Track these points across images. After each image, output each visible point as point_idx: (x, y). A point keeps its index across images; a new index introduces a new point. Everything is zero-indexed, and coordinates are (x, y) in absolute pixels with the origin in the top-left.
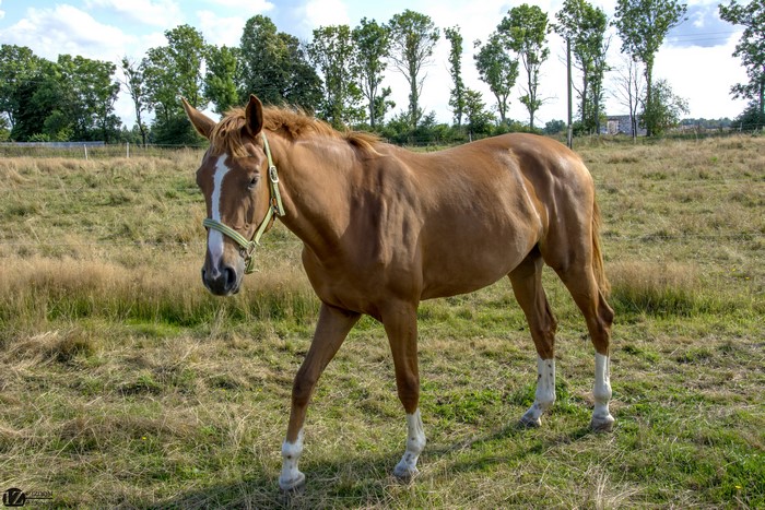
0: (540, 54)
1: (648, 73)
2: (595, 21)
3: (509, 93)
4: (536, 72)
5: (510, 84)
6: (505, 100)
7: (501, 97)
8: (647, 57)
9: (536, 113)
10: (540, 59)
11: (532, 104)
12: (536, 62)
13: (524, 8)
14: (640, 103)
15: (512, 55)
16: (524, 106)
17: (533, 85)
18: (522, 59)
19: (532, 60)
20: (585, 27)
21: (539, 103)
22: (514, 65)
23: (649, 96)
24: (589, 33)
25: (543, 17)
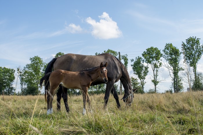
0: (159, 64)
1: (195, 71)
2: (175, 52)
3: (144, 78)
4: (157, 71)
5: (145, 75)
6: (143, 81)
8: (193, 64)
9: (157, 86)
10: (159, 66)
11: (155, 82)
12: (157, 67)
13: (152, 48)
14: (192, 81)
15: (145, 64)
16: (153, 83)
17: (156, 76)
19: (155, 66)
20: (171, 54)
21: (158, 82)
22: (146, 68)
23: (196, 80)
24: (174, 56)
25: (159, 51)
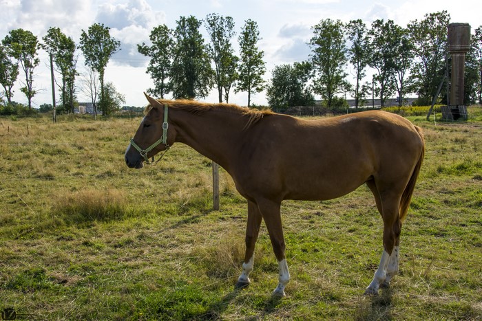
0: (33, 62)
1: (101, 78)
2: (68, 44)
3: (12, 85)
4: (32, 73)
5: (14, 79)
6: (10, 89)
7: (7, 88)
8: (100, 69)
9: (32, 99)
10: (33, 65)
11: (29, 93)
12: (31, 67)
13: (20, 31)
14: (97, 96)
15: (14, 60)
16: (24, 94)
17: (29, 81)
18: (21, 64)
19: (28, 65)
20: (62, 48)
21: (34, 93)
22: (16, 67)
23: (103, 92)
24: (65, 52)
25: (35, 39)
